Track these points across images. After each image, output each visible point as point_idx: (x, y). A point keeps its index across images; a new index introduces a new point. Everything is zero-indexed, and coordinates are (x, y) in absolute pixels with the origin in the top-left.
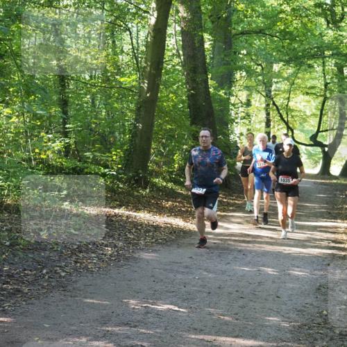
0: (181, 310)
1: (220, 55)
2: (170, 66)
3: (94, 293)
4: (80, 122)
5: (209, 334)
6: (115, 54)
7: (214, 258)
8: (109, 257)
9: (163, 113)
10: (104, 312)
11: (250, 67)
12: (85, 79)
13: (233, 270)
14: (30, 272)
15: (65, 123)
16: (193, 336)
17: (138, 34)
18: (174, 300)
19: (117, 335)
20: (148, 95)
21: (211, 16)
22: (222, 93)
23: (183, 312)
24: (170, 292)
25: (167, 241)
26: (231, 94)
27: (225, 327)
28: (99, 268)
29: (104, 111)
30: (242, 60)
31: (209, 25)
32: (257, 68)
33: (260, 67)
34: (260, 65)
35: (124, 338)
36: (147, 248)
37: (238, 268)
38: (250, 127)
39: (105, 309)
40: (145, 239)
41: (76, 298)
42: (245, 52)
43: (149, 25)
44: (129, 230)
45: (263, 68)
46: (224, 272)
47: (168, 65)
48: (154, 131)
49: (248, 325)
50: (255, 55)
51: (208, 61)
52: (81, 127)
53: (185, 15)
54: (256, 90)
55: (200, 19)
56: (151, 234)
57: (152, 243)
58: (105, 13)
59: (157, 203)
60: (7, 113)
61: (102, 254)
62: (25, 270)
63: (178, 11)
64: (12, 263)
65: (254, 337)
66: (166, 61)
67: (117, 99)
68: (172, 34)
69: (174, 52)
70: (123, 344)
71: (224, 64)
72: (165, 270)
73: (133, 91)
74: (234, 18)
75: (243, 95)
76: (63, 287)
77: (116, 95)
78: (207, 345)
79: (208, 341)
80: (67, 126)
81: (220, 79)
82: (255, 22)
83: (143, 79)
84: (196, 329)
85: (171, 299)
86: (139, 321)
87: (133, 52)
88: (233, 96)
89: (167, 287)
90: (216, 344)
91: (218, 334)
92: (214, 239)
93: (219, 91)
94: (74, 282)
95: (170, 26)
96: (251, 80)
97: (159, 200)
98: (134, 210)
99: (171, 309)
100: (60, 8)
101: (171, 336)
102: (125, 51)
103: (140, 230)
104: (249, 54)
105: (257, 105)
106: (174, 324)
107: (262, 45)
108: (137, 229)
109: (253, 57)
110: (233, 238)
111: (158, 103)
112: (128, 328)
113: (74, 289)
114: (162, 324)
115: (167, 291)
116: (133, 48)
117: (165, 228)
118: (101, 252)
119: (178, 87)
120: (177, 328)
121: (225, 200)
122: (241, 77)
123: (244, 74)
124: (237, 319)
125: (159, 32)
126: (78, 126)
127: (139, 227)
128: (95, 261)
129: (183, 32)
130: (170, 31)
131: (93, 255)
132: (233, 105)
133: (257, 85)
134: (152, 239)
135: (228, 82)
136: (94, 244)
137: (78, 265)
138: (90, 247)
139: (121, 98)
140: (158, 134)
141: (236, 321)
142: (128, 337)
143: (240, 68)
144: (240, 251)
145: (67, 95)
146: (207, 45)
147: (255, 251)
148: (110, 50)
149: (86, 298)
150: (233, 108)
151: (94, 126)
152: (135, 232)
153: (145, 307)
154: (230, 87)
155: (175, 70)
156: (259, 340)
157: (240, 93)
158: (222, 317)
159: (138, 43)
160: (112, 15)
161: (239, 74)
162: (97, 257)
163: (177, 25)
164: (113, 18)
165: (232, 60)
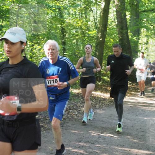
0: (115, 136)
1: (134, 21)
2: (111, 27)
3: (76, 128)
4: (71, 52)
5: (127, 147)
6: (87, 21)
7: (130, 113)
8: (82, 112)
9: (108, 47)
10: (80, 136)
11: (147, 27)
12: (73, 33)
13: (139, 118)
14: (48, 118)
15: (64, 52)
16: (120, 148)
17: (97, 12)
18: (112, 132)
19: (85, 147)
20: (101, 39)
21: (130, 4)
22: (135, 38)
23: (115, 137)
24: (110, 128)
25: (109, 105)
26: (139, 39)
27: (134, 145)
28: (78, 117)
29: (82, 47)
30: (144, 23)
31: (129, 7)
32: (151, 27)
33: (152, 27)
34: (153, 25)
35: (88, 148)
36: (100, 108)
37: (141, 118)
38: (148, 54)
39: (80, 135)
40: (99, 104)
41: (68, 130)
42: (146, 20)
43: (101, 8)
44: (92, 100)
45: (154, 27)
46: (134, 120)
47: (110, 26)
48: (104, 56)
49: (145, 144)
50: (150, 21)
51: (128, 24)
52: (71, 54)
53: (118, 3)
54: (151, 37)
55: (124, 5)
56: (102, 102)
57: (103, 106)
58: (82, 3)
59: (105, 88)
60: (39, 48)
61: (80, 111)
62: (46, 117)
63: (114, 2)
64: (40, 114)
65: (148, 149)
66: (109, 24)
67: (87, 41)
68: (112, 12)
69: (113, 20)
70: (88, 151)
71: (136, 25)
72: (108, 118)
73: (94, 38)
74: (140, 4)
75: (145, 39)
76: (62, 125)
77: (87, 39)
78: (126, 153)
79: (126, 151)
80: (65, 54)
81: (134, 32)
82: (150, 6)
83: (99, 32)
84: (121, 145)
85: (110, 131)
86: (95, 141)
87: (94, 20)
88: (140, 40)
89: (108, 126)
90: (130, 152)
91: (131, 147)
92: (131, 105)
93: (133, 38)
94: (67, 123)
95: (111, 8)
96: (148, 32)
97: (106, 86)
98: (95, 91)
99: (110, 136)
100: (62, 1)
101: (110, 148)
102: (91, 20)
103: (97, 100)
104: (147, 21)
105: (151, 44)
106: (111, 143)
107: (153, 16)
108: (96, 99)
109: (150, 22)
110: (139, 104)
111: (105, 43)
112: (90, 144)
113: (67, 126)
114: (106, 143)
115: (108, 128)
116: (94, 19)
117: (108, 99)
118: (79, 110)
119: (115, 36)
120: (112, 145)
121: (136, 87)
122: (144, 31)
123: (145, 30)
124: (140, 141)
125: (106, 11)
126: (70, 54)
127: (97, 99)
128: (76, 114)
129: (117, 11)
130: (110, 10)
131: (76, 111)
132: (140, 44)
133: (151, 35)
134: (103, 104)
135: (138, 33)
136: (76, 106)
137: (69, 115)
138: (75, 107)
139: (89, 41)
140: (106, 57)
141: (139, 142)
142: (90, 148)
143: (143, 27)
144: (142, 110)
145: (65, 40)
146: (128, 17)
147: (150, 110)
148: (84, 20)
149: (72, 130)
150: (140, 45)
151: (77, 53)
152: (95, 101)
153: (98, 134)
154: (139, 36)
155: (113, 28)
156: (150, 151)
157: (143, 39)
158: (133, 140)
159: (97, 17)
160: (85, 4)
161: (143, 29)
162: (77, 112)
163: (114, 8)
164: (86, 5)
165: (139, 24)
